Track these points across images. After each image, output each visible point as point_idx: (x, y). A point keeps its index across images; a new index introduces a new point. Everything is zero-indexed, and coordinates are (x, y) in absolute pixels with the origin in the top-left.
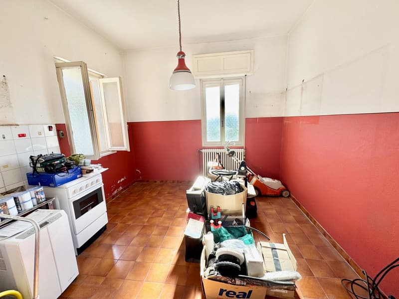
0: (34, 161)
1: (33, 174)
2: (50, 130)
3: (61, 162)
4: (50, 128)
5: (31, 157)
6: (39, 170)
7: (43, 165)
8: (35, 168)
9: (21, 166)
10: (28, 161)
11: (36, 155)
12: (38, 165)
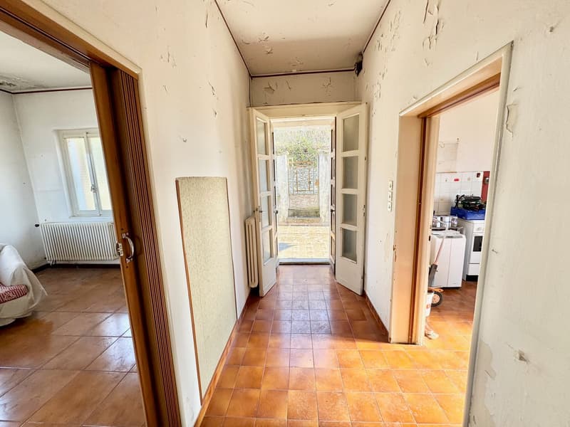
0: (458, 198)
1: (454, 208)
2: (478, 177)
3: (476, 204)
4: (478, 175)
5: (457, 196)
6: (460, 206)
7: (463, 203)
8: (457, 203)
9: (450, 202)
10: (455, 198)
11: (460, 195)
12: (460, 202)
